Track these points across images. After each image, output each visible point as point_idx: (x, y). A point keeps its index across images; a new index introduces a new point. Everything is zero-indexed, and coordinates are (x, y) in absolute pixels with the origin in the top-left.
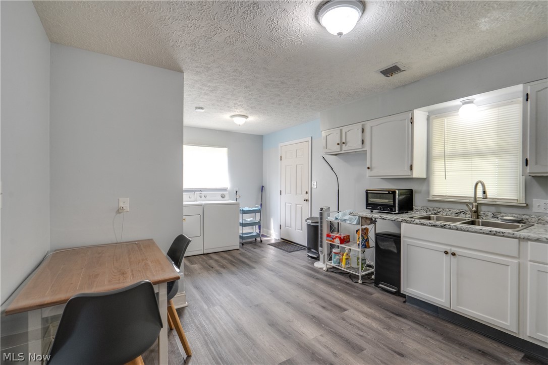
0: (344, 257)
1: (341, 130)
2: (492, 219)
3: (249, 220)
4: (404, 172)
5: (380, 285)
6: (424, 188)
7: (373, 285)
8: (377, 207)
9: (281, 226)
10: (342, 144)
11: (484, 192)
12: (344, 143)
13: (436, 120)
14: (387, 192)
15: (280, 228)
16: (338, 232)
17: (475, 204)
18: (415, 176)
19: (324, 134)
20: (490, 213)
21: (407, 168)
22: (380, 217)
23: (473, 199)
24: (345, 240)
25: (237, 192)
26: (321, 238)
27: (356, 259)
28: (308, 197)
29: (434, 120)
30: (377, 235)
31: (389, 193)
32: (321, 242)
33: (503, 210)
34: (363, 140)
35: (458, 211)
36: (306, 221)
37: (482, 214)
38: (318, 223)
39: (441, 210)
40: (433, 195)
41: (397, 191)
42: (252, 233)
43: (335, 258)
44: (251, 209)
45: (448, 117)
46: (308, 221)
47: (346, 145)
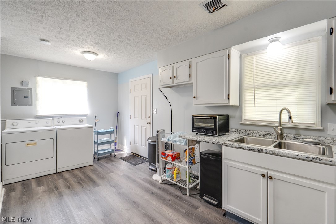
0: (175, 172)
1: (173, 67)
2: (294, 140)
3: (105, 139)
4: (222, 101)
5: (204, 198)
6: (237, 114)
7: (198, 196)
8: (201, 130)
9: (131, 142)
10: (174, 77)
11: (290, 118)
12: (175, 77)
13: (247, 58)
14: (210, 118)
15: (131, 145)
16: (172, 150)
17: (279, 127)
18: (231, 104)
19: (160, 71)
20: (291, 135)
21: (225, 97)
22: (204, 140)
23: (278, 123)
24: (176, 158)
25: (96, 117)
26: (158, 155)
27: (184, 173)
28: (150, 120)
29: (245, 58)
30: (201, 154)
31: (211, 119)
32: (158, 158)
33: (302, 132)
34: (190, 74)
35: (265, 133)
36: (147, 141)
37: (285, 136)
38: (155, 142)
39: (251, 132)
40: (245, 120)
41: (217, 117)
42: (108, 149)
43: (168, 173)
44: (106, 131)
45: (257, 55)
46: (149, 140)
47: (177, 79)
